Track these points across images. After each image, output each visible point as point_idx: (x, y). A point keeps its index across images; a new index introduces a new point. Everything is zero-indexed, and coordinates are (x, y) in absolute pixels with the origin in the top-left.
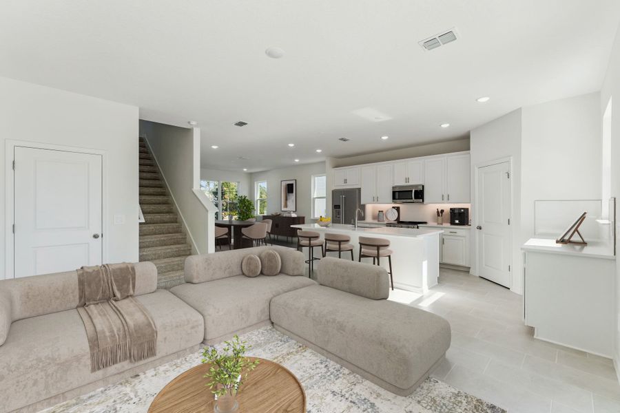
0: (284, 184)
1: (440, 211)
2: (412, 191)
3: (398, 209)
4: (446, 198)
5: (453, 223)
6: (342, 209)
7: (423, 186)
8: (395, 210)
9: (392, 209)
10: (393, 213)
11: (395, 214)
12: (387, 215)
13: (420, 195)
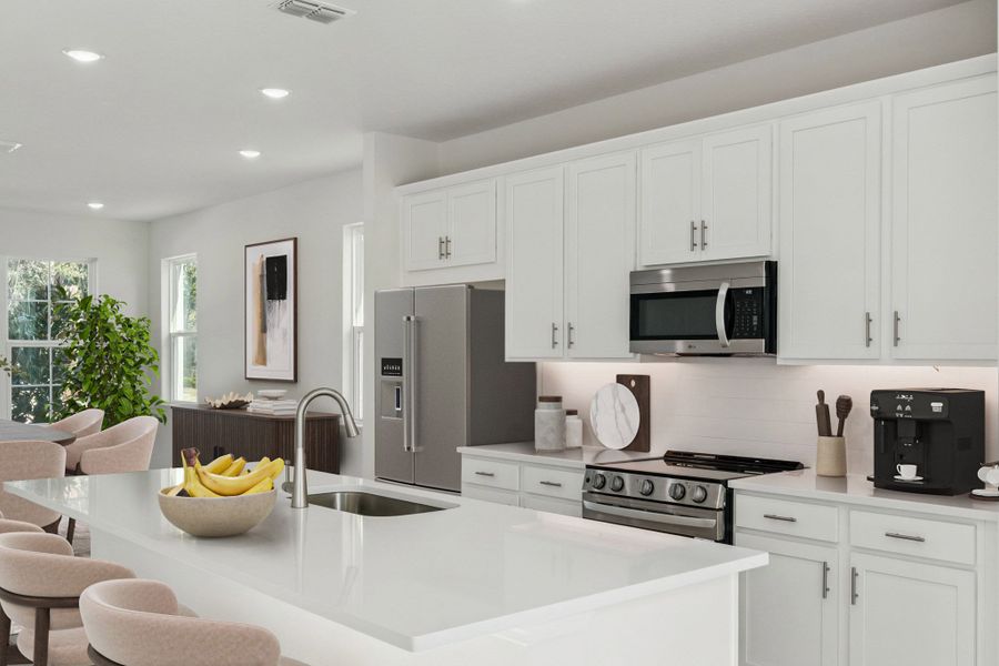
0: (256, 258)
1: (831, 401)
2: (715, 293)
3: (640, 387)
4: (883, 331)
5: (885, 481)
6: (408, 378)
7: (772, 268)
8: (632, 390)
9: (622, 388)
10: (619, 409)
11: (627, 411)
12: (594, 418)
13: (755, 318)
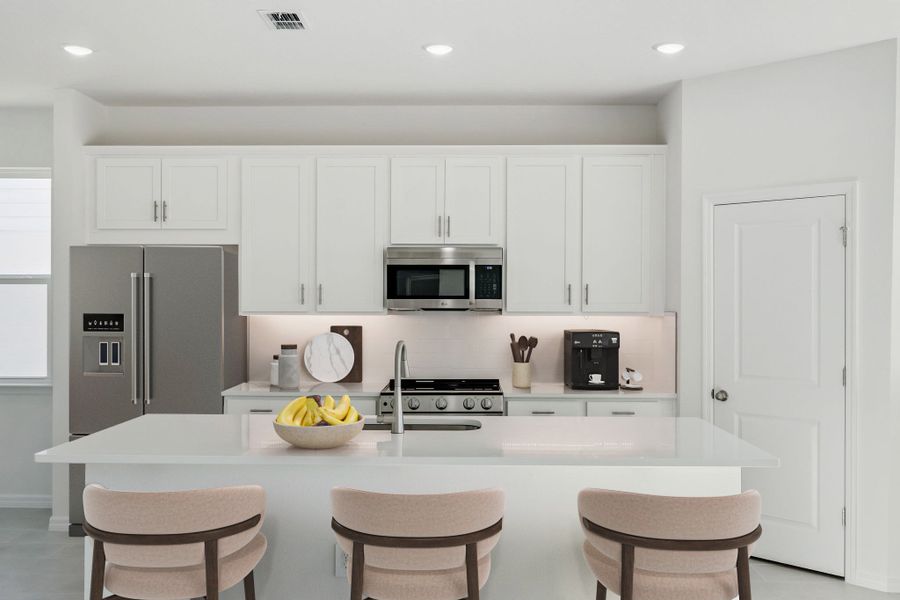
3: (353, 335)
8: (347, 337)
9: (336, 336)
10: (334, 352)
11: (342, 353)
12: (309, 360)
13: (495, 285)
